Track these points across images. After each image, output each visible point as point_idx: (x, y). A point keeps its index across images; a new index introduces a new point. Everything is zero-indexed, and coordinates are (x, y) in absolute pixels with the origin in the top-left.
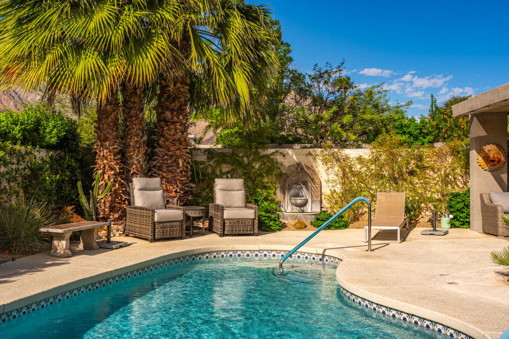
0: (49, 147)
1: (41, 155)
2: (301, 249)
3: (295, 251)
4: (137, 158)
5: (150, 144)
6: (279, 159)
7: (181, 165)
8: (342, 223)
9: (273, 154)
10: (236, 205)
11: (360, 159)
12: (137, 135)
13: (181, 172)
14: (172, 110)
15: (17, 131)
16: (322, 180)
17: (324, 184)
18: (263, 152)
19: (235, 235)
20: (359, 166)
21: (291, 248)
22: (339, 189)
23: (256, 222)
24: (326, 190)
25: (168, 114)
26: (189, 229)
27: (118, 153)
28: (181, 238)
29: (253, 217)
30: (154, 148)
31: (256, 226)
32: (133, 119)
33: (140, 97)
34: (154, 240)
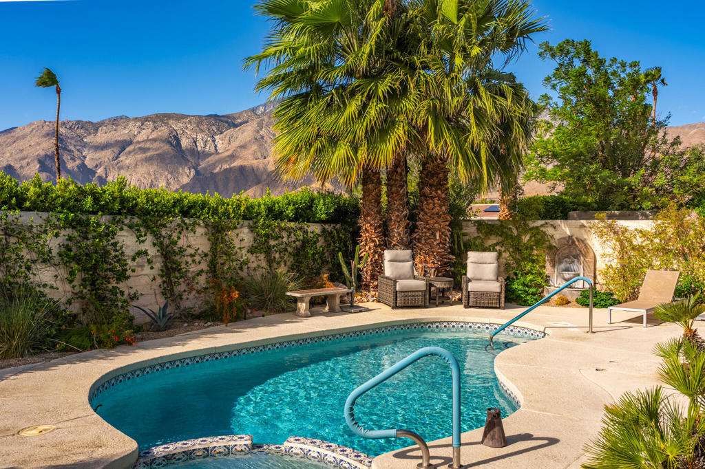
0: (321, 221)
1: (315, 229)
2: (516, 323)
3: (509, 324)
4: (398, 231)
5: (412, 217)
6: (550, 231)
7: (438, 238)
8: (610, 301)
9: (542, 226)
10: (487, 278)
11: (643, 234)
12: (398, 210)
13: (438, 244)
14: (431, 186)
15: (290, 211)
16: (598, 254)
17: (598, 258)
18: (532, 224)
19: (480, 307)
20: (640, 240)
21: (505, 322)
22: (615, 263)
23: (503, 295)
24: (601, 265)
25: (427, 190)
26: (434, 298)
27: (379, 227)
28: (425, 307)
29: (499, 290)
30: (416, 221)
31: (503, 300)
32: (394, 195)
33: (401, 174)
34: (396, 307)
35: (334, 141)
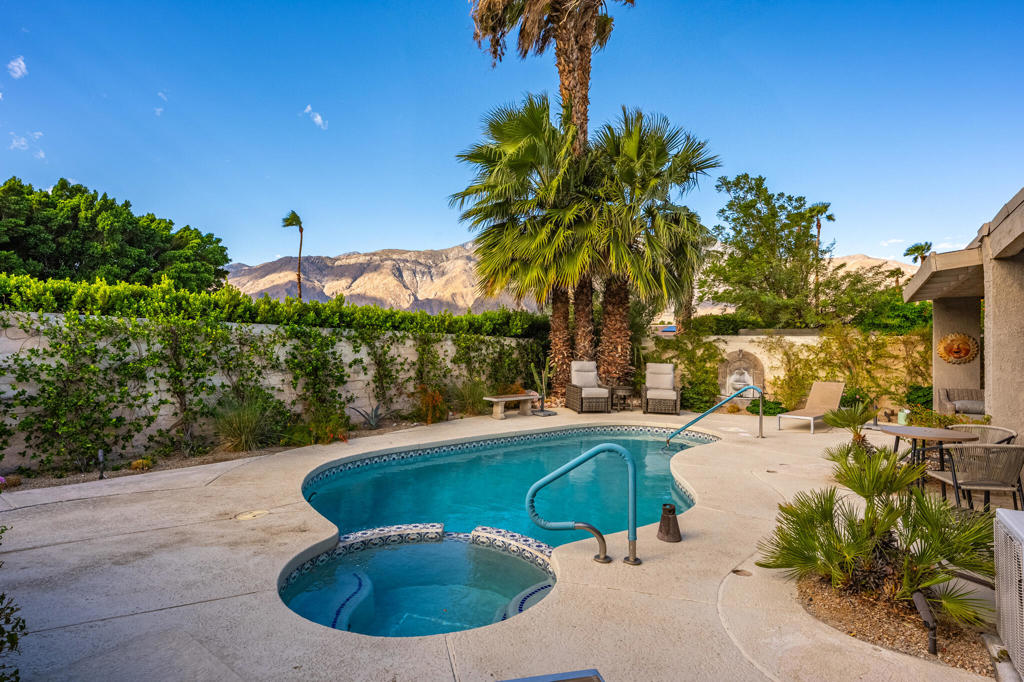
0: (516, 336)
1: (510, 342)
2: (690, 428)
3: (684, 429)
4: (583, 344)
5: (597, 332)
6: (722, 346)
7: (619, 350)
8: (779, 410)
9: (714, 341)
10: (665, 386)
11: (809, 348)
12: (584, 326)
13: (620, 357)
14: (613, 304)
15: (488, 326)
16: (766, 367)
17: (767, 371)
18: (705, 340)
19: (657, 413)
20: (806, 354)
21: (680, 426)
22: (782, 374)
23: (679, 403)
24: (769, 376)
25: (610, 308)
26: (614, 404)
27: (567, 340)
28: (609, 412)
29: (675, 398)
30: (600, 336)
31: (678, 407)
32: (581, 312)
33: (587, 295)
34: (581, 412)
35: (526, 264)
